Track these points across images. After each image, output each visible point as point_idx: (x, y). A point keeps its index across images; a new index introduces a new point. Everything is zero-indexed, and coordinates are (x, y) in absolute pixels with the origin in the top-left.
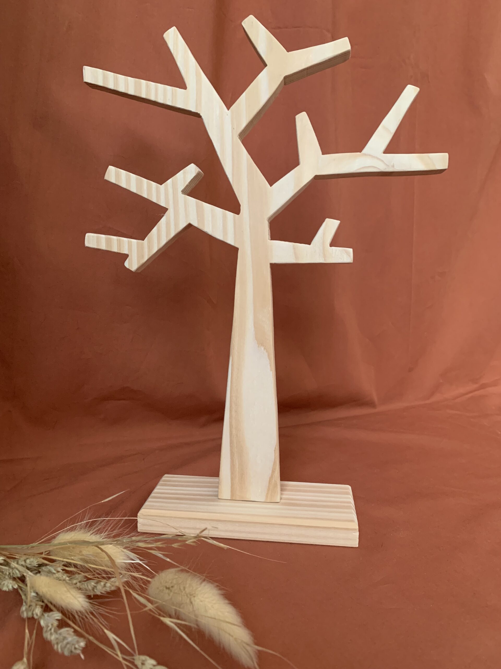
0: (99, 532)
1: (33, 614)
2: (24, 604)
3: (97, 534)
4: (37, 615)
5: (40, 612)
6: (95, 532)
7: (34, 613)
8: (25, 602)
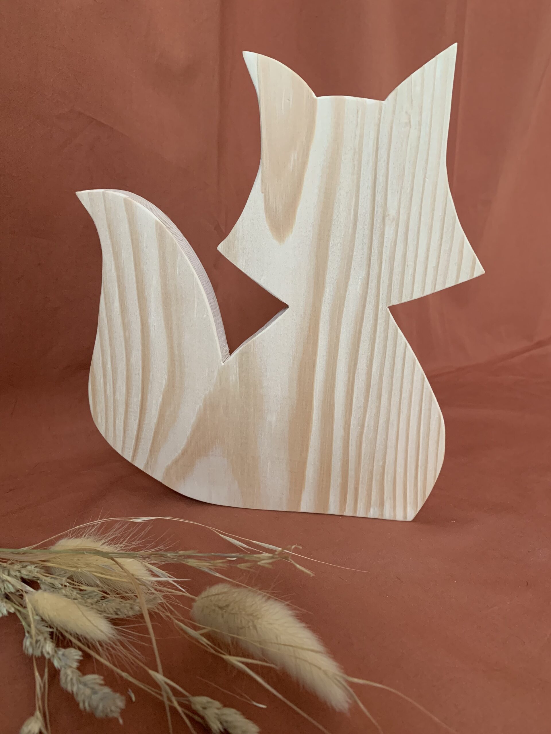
0: (113, 541)
1: (42, 652)
2: (27, 634)
3: (111, 544)
4: (48, 653)
5: (52, 649)
6: (108, 541)
7: (44, 651)
8: (28, 632)
